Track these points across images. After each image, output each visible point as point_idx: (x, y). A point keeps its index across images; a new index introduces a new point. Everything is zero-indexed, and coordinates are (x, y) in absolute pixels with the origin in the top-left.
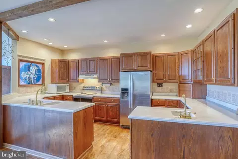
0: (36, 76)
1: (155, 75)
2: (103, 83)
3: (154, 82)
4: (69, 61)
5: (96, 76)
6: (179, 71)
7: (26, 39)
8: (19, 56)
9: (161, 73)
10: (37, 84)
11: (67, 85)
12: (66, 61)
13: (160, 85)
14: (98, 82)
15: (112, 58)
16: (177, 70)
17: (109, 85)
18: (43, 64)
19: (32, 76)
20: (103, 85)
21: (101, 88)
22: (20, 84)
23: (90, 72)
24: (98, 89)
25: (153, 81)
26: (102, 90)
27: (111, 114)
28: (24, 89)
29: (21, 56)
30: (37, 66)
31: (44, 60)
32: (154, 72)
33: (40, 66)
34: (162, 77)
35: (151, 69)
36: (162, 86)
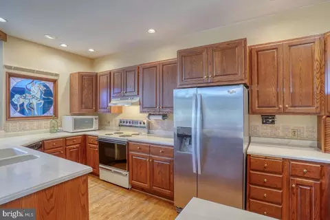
0: (42, 102)
1: (255, 94)
2: (150, 115)
3: (254, 113)
4: (96, 75)
5: (137, 99)
6: (322, 83)
7: (25, 41)
8: (6, 67)
9: (272, 90)
10: (45, 115)
11: (94, 117)
12: (92, 76)
13: (268, 119)
14: (141, 112)
15: (164, 64)
16: (317, 82)
17: (160, 118)
18: (55, 82)
19: (34, 102)
20: (152, 117)
21: (149, 123)
22: (12, 115)
23: (127, 94)
24: (142, 125)
25: (251, 110)
26: (149, 128)
27: (158, 177)
28: (18, 124)
29: (10, 68)
30: (45, 86)
31: (57, 75)
32: (255, 88)
33: (51, 85)
34: (274, 100)
35: (247, 81)
36: (273, 122)
